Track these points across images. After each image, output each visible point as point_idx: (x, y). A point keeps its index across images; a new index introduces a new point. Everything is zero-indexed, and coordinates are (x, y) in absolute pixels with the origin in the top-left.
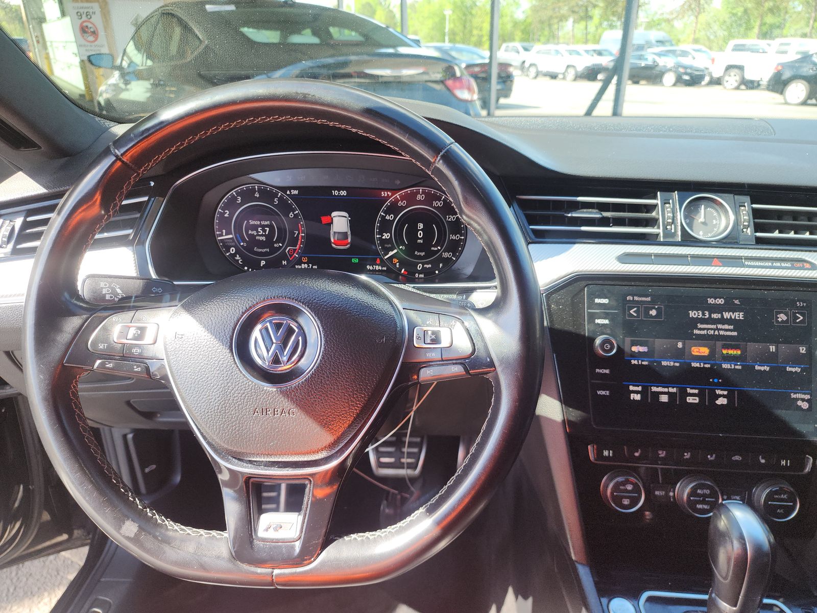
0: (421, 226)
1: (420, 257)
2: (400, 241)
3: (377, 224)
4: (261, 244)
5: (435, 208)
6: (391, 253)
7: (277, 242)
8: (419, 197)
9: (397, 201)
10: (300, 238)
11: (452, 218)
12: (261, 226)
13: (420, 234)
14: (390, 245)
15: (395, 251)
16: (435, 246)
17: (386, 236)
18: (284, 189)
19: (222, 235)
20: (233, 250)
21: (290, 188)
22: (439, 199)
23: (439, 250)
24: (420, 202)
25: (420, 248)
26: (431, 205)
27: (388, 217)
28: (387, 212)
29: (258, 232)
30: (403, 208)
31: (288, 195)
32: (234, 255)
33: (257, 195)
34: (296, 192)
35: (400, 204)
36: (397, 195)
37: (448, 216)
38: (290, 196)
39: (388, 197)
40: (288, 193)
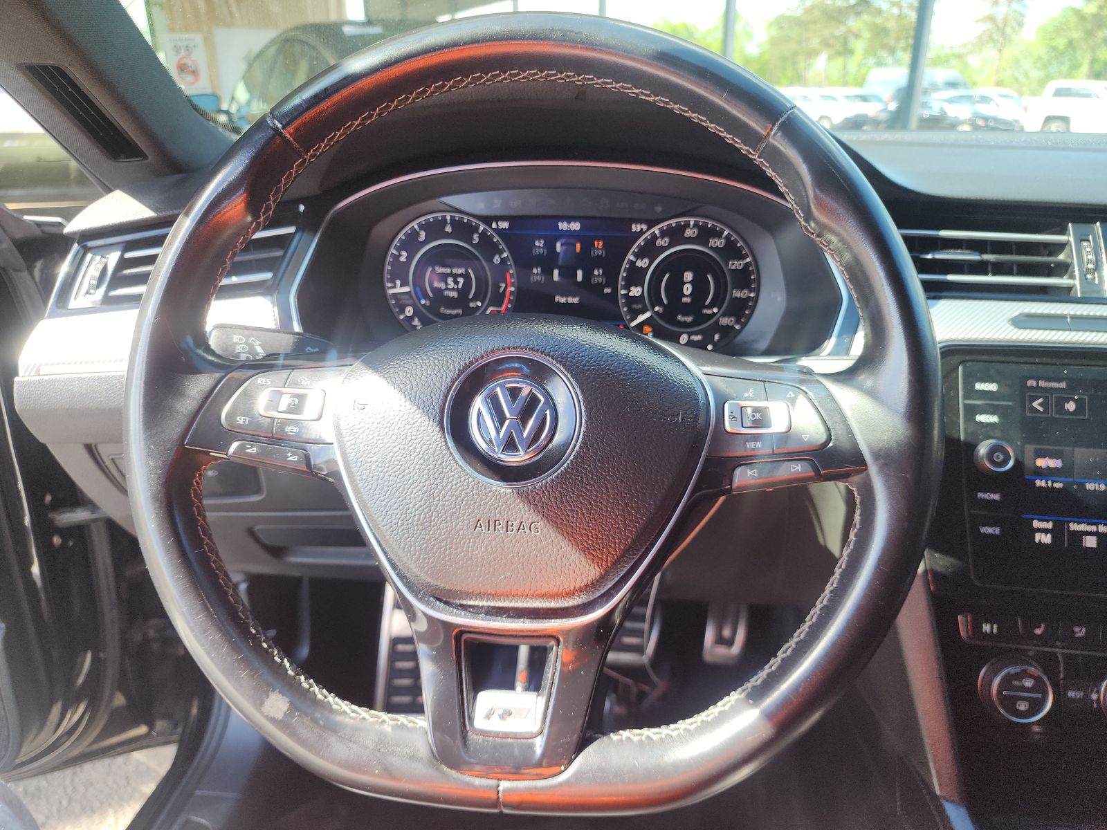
0: (689, 276)
1: (684, 324)
2: (655, 300)
3: (623, 274)
4: (450, 302)
5: (711, 248)
6: (641, 318)
7: (475, 299)
8: (689, 233)
9: (654, 237)
10: (507, 294)
11: (737, 265)
12: (451, 275)
13: (687, 289)
14: (640, 306)
15: (648, 315)
16: (711, 306)
17: (636, 291)
18: (487, 220)
19: (394, 287)
20: (409, 311)
21: (497, 219)
22: (719, 234)
23: (714, 314)
24: (690, 240)
25: (686, 309)
26: (706, 244)
27: (640, 264)
28: (639, 255)
29: (447, 284)
30: (663, 249)
31: (494, 229)
32: (411, 318)
33: (448, 229)
34: (504, 225)
35: (659, 242)
36: (656, 230)
37: (730, 263)
38: (497, 230)
39: (642, 233)
40: (494, 225)
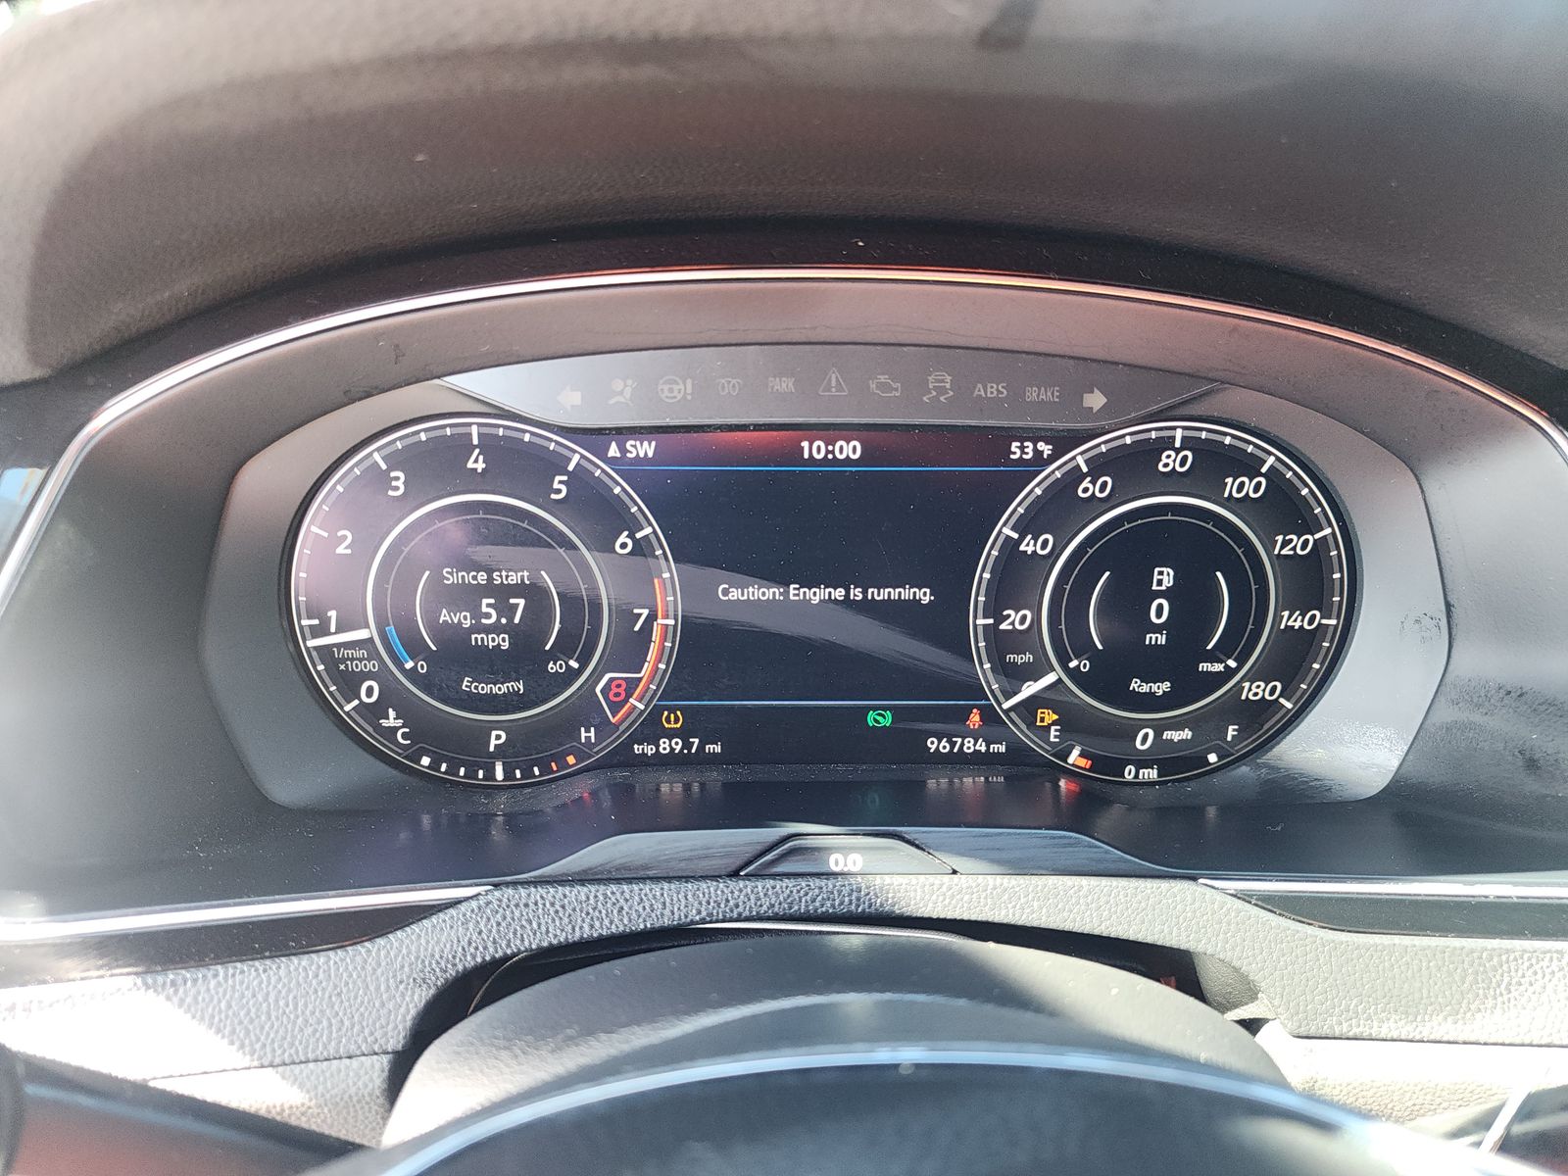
0: (1165, 577)
1: (1149, 702)
2: (1071, 639)
3: (983, 574)
4: (491, 664)
5: (1229, 503)
6: (1029, 689)
7: (564, 648)
8: (1169, 461)
9: (1075, 477)
10: (656, 635)
11: (1298, 545)
12: (489, 589)
13: (1160, 611)
14: (1028, 657)
15: (1050, 679)
16: (1212, 657)
17: (1015, 620)
18: (593, 437)
19: (322, 630)
20: (370, 692)
21: (622, 433)
22: (1249, 466)
23: (1230, 673)
24: (1173, 482)
25: (1152, 665)
26: (1215, 494)
27: (1028, 546)
28: (1028, 525)
29: (477, 614)
30: (1096, 505)
31: (611, 462)
32: (375, 712)
33: (477, 463)
34: (646, 449)
35: (1086, 488)
36: (1079, 457)
37: (1280, 538)
38: (631, 471)
39: (1040, 462)
40: (613, 451)
